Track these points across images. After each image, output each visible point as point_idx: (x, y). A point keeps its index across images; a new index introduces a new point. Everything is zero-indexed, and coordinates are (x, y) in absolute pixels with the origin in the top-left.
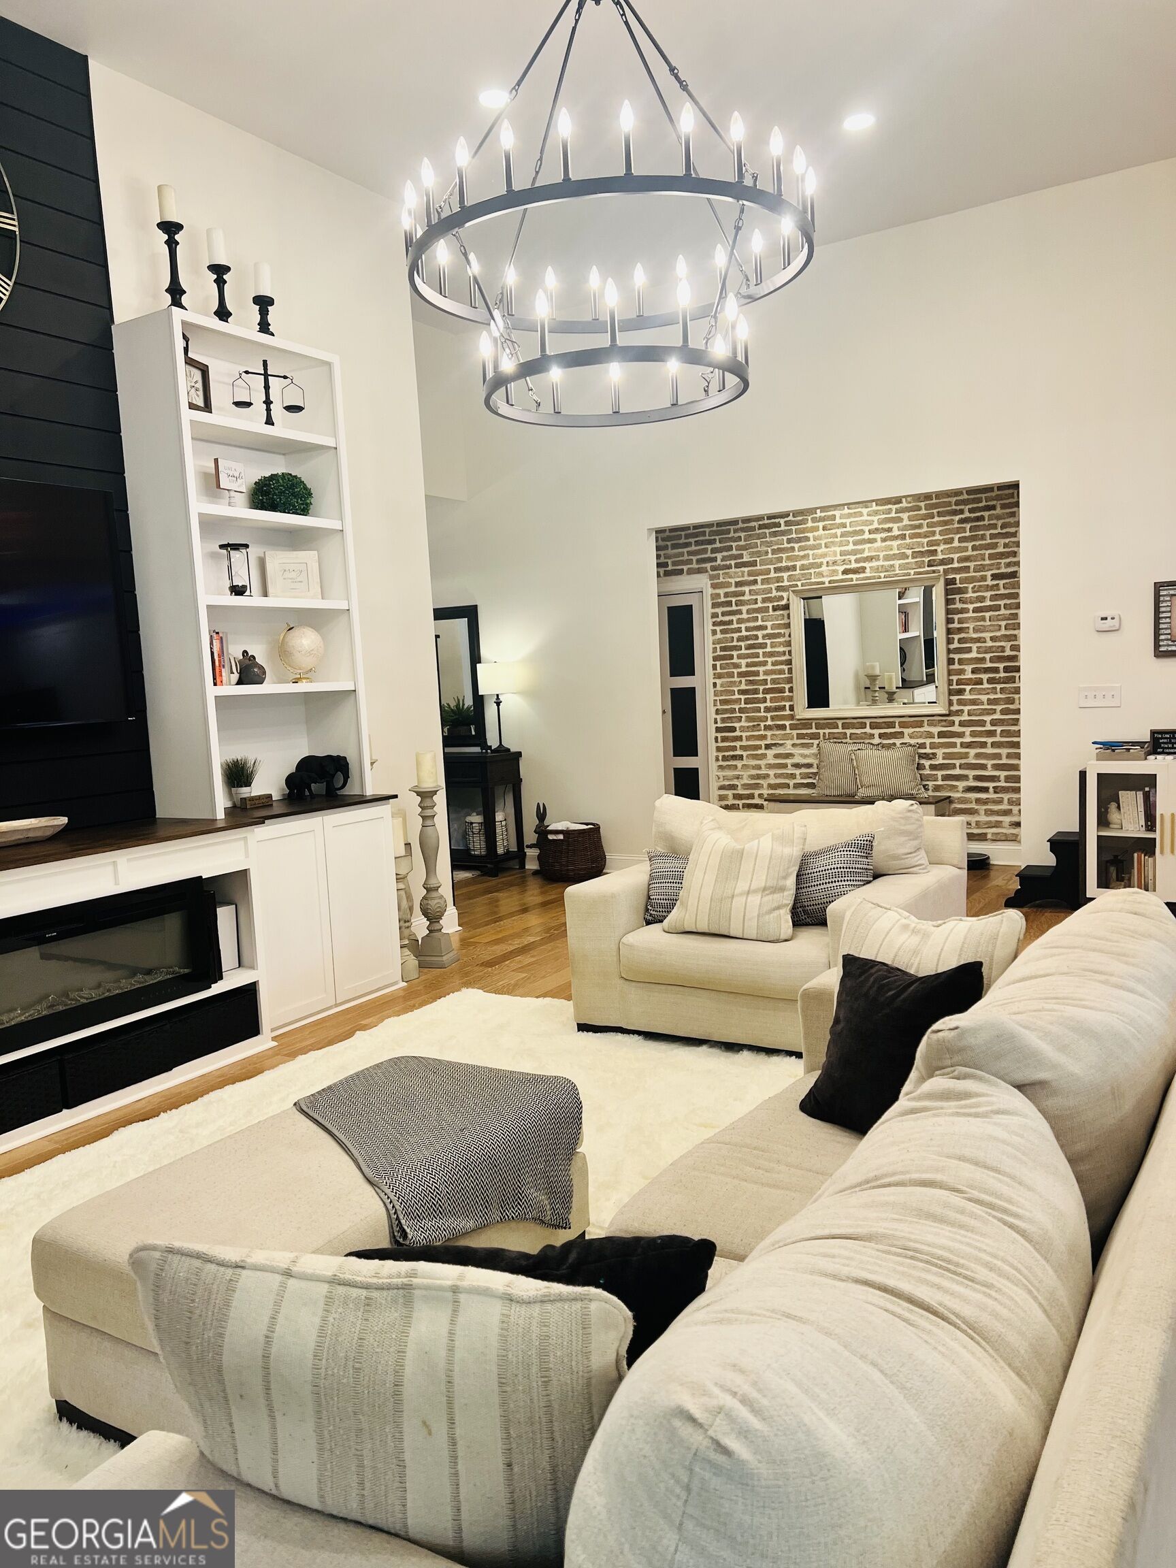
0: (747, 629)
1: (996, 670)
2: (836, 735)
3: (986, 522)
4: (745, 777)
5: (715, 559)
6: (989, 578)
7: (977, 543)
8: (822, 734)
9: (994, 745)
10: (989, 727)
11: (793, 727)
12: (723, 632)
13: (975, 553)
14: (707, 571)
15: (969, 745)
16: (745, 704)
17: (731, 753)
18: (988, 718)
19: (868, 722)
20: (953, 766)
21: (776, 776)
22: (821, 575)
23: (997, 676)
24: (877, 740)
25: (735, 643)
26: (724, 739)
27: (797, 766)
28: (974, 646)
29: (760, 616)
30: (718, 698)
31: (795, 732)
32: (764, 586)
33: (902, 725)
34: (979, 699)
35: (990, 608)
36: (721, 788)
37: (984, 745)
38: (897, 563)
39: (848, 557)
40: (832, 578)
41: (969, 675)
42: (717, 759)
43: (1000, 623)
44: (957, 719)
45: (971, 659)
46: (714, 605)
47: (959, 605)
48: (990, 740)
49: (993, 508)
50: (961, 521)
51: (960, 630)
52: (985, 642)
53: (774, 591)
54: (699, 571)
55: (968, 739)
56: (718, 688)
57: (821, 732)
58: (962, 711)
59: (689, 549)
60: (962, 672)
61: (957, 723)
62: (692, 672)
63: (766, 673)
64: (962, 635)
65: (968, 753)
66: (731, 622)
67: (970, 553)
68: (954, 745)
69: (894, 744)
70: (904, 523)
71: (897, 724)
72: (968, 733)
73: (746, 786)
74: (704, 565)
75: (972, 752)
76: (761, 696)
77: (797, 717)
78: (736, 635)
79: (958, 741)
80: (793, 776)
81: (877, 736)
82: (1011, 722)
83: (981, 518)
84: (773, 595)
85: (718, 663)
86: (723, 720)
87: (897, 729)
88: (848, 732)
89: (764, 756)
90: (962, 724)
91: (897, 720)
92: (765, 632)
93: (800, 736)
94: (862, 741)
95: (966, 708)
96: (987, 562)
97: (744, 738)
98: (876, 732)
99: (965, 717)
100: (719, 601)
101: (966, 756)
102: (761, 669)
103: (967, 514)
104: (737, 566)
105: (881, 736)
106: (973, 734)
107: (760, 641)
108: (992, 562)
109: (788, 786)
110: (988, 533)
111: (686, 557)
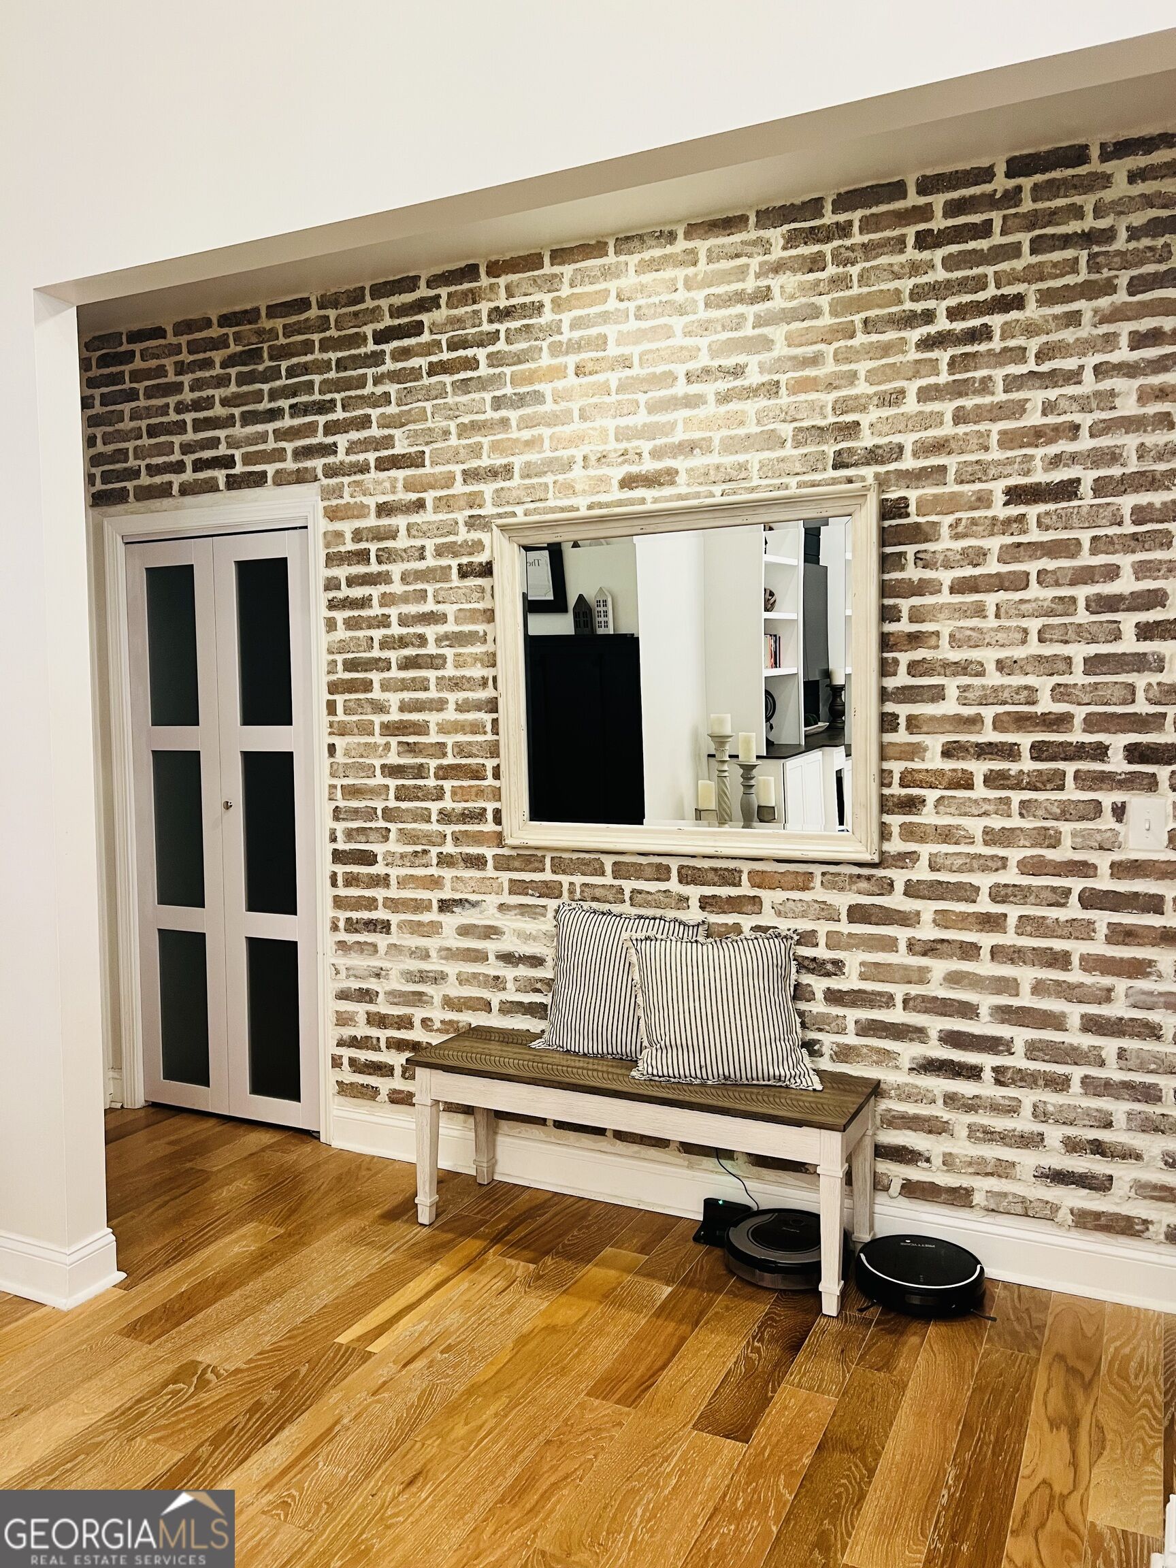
0: (404, 621)
1: (1010, 752)
2: (598, 893)
3: (996, 344)
4: (394, 974)
5: (331, 449)
6: (1000, 498)
7: (969, 402)
8: (566, 887)
9: (997, 953)
10: (984, 905)
11: (503, 864)
12: (351, 624)
13: (962, 429)
14: (316, 479)
15: (931, 949)
16: (397, 798)
17: (365, 915)
18: (985, 881)
19: (674, 864)
20: (887, 1001)
21: (462, 980)
22: (569, 489)
23: (1013, 767)
24: (694, 914)
25: (376, 653)
26: (351, 880)
27: (508, 958)
28: (952, 685)
29: (430, 589)
30: (339, 782)
31: (505, 876)
32: (441, 516)
33: (759, 880)
34: (958, 827)
35: (1000, 583)
36: (343, 995)
37: (969, 951)
38: (754, 459)
39: (635, 443)
40: (596, 499)
41: (934, 761)
42: (335, 928)
43: (1025, 623)
44: (899, 877)
45: (945, 719)
46: (332, 560)
47: (912, 573)
48: (987, 940)
49: (1018, 302)
50: (927, 343)
51: (915, 639)
52: (981, 674)
53: (462, 529)
54: (301, 477)
55: (927, 932)
56: (340, 757)
57: (565, 879)
58: (913, 856)
59: (277, 424)
60: (914, 751)
61: (899, 887)
62: (285, 718)
63: (443, 729)
64: (919, 654)
65: (927, 970)
66: (364, 603)
67: (947, 429)
68: (890, 944)
69: (737, 928)
70: (775, 354)
71: (745, 877)
72: (927, 917)
73: (397, 997)
74: (309, 464)
75: (939, 967)
76: (431, 782)
77: (509, 841)
78: (377, 634)
79: (902, 934)
80: (497, 982)
81: (694, 903)
82: (1044, 894)
83: (984, 333)
84: (459, 539)
85: (340, 699)
86: (350, 835)
87: (745, 889)
88: (628, 885)
89: (434, 929)
90: (912, 890)
91: (746, 867)
92: (441, 629)
93: (518, 888)
94: (658, 913)
95: (925, 850)
96: (996, 454)
97: (393, 881)
98: (694, 892)
99: (921, 873)
100: (343, 549)
101: (921, 976)
102: (433, 718)
103: (942, 324)
104: (382, 465)
105: (705, 903)
106: (943, 919)
107: (431, 649)
108: (1010, 454)
109: (487, 1007)
110: (999, 374)
111: (271, 444)
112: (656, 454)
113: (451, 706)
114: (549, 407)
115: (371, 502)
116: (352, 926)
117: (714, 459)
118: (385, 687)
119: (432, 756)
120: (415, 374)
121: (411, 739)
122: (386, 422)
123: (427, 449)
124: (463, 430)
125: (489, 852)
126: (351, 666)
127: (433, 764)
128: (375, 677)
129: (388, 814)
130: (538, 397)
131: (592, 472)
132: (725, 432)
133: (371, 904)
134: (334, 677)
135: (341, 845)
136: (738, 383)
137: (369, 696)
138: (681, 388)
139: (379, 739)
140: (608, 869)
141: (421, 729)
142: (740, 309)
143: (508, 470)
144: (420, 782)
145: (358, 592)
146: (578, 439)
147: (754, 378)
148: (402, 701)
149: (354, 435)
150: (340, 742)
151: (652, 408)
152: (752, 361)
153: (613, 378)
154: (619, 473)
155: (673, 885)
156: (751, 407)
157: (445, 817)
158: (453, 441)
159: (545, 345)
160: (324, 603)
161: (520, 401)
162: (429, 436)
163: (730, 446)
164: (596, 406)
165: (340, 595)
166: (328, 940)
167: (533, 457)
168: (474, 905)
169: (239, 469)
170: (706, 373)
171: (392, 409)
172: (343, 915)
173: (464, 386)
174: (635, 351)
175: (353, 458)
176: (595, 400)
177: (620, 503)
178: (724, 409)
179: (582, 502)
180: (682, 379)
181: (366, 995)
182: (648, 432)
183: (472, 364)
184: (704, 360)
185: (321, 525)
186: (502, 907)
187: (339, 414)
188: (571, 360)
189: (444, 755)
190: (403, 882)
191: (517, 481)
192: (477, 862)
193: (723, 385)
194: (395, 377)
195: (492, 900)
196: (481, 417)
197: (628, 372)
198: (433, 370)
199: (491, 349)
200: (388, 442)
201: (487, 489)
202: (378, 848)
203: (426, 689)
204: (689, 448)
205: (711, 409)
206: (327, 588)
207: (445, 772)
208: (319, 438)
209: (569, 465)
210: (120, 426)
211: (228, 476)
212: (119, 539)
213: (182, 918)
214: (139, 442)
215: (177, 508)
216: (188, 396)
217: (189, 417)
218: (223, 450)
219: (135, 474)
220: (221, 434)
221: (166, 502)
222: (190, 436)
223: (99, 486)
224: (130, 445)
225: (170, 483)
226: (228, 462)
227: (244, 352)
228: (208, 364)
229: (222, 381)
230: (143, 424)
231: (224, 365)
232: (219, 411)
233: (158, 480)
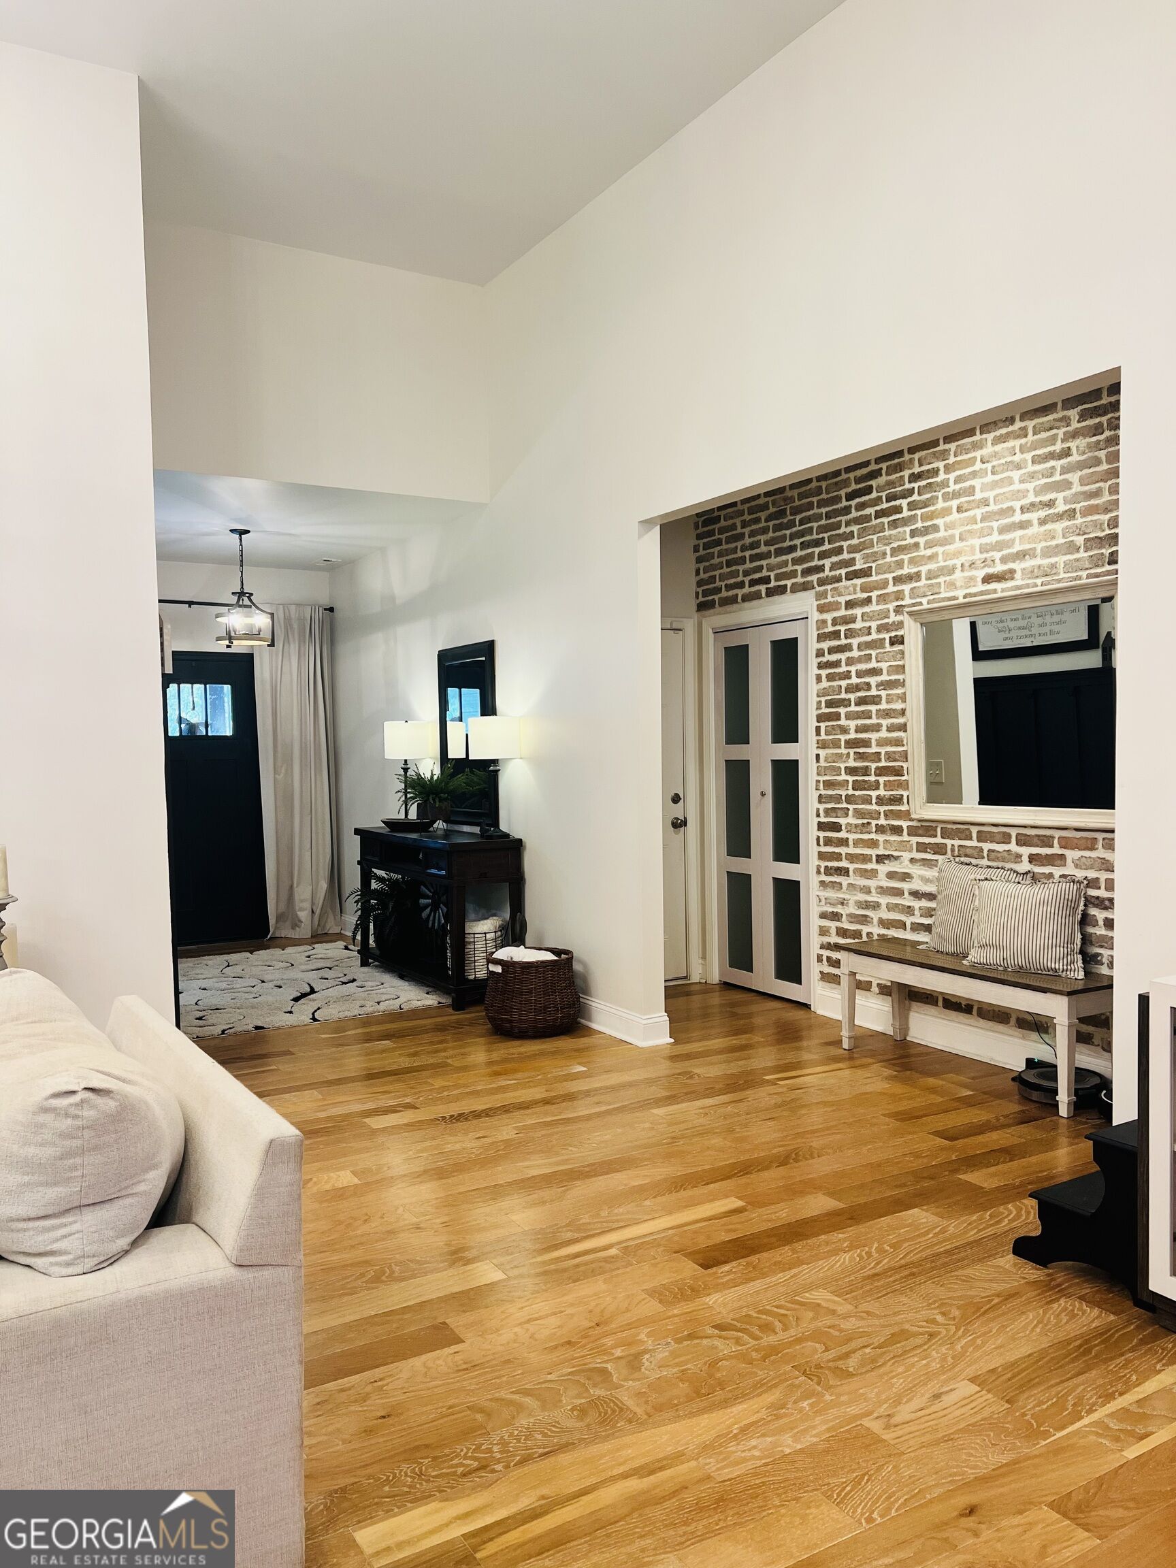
4: (851, 903)
5: (820, 569)
8: (949, 847)
11: (913, 832)
14: (813, 588)
16: (854, 789)
17: (835, 864)
21: (891, 908)
22: (952, 585)
24: (1025, 866)
26: (828, 842)
27: (916, 894)
29: (873, 653)
31: (915, 840)
32: (881, 607)
33: (1065, 843)
38: (1061, 560)
39: (991, 554)
40: (968, 591)
42: (819, 872)
46: (821, 638)
53: (892, 614)
54: (806, 587)
56: (823, 763)
59: (793, 555)
62: (795, 738)
66: (837, 664)
69: (1051, 875)
71: (1056, 841)
73: (854, 918)
77: (913, 816)
80: (909, 910)
81: (1025, 859)
84: (890, 621)
85: (823, 725)
86: (827, 811)
87: (1056, 850)
89: (873, 874)
91: (1057, 834)
93: (922, 847)
94: (1000, 864)
97: (851, 843)
98: (1026, 851)
102: (874, 736)
104: (851, 576)
105: (1032, 859)
112: (1004, 560)
113: (884, 728)
114: (942, 534)
115: (842, 600)
116: (828, 871)
117: (1038, 561)
118: (849, 716)
119: (873, 761)
120: (867, 518)
121: (861, 750)
122: (853, 549)
123: (874, 565)
124: (895, 551)
125: (905, 824)
126: (830, 704)
127: (873, 766)
128: (842, 710)
129: (849, 799)
130: (935, 528)
131: (966, 574)
132: (1044, 544)
133: (838, 857)
134: (820, 712)
135: (823, 819)
136: (1051, 511)
137: (839, 723)
138: (1018, 517)
139: (844, 751)
140: (974, 835)
141: (866, 743)
142: (1052, 463)
143: (917, 576)
144: (866, 778)
145: (834, 657)
146: (958, 553)
147: (1061, 507)
148: (857, 726)
149: (835, 559)
150: (822, 753)
151: (1002, 531)
152: (1060, 496)
153: (978, 513)
154: (981, 574)
155: (1013, 846)
156: (1058, 527)
157: (881, 801)
158: (888, 559)
159: (940, 494)
160: (815, 665)
161: (926, 531)
162: (874, 557)
163: (1049, 552)
164: (969, 531)
165: (824, 659)
166: (814, 880)
167: (932, 566)
168: (896, 858)
169: (773, 584)
170: (1032, 507)
171: (855, 541)
172: (823, 864)
173: (894, 524)
174: (991, 495)
175: (833, 573)
176: (969, 527)
177: (982, 593)
178: (1043, 528)
179: (960, 593)
180: (1018, 511)
181: (836, 916)
182: (999, 546)
183: (898, 510)
184: (1032, 498)
185: (815, 616)
186: (912, 860)
187: (826, 547)
188: (954, 503)
189: (880, 760)
190: (857, 843)
191: (923, 582)
192: (897, 830)
193: (1042, 513)
194: (857, 521)
195: (906, 856)
196: (903, 543)
197: (987, 509)
198: (879, 514)
199: (910, 499)
200: (852, 562)
201: (906, 588)
202: (843, 821)
203: (870, 718)
204: (1022, 555)
205: (1035, 529)
206: (818, 656)
207: (881, 772)
208: (816, 562)
209: (952, 571)
210: (713, 562)
211: (767, 589)
212: (711, 630)
213: (739, 865)
214: (721, 571)
215: (740, 610)
216: (747, 541)
217: (747, 554)
218: (765, 573)
219: (719, 590)
220: (764, 563)
221: (735, 606)
222: (748, 565)
223: (701, 599)
224: (717, 573)
225: (737, 595)
226: (766, 580)
227: (776, 512)
228: (758, 520)
229: (765, 531)
230: (724, 559)
231: (766, 521)
232: (763, 549)
233: (731, 593)
